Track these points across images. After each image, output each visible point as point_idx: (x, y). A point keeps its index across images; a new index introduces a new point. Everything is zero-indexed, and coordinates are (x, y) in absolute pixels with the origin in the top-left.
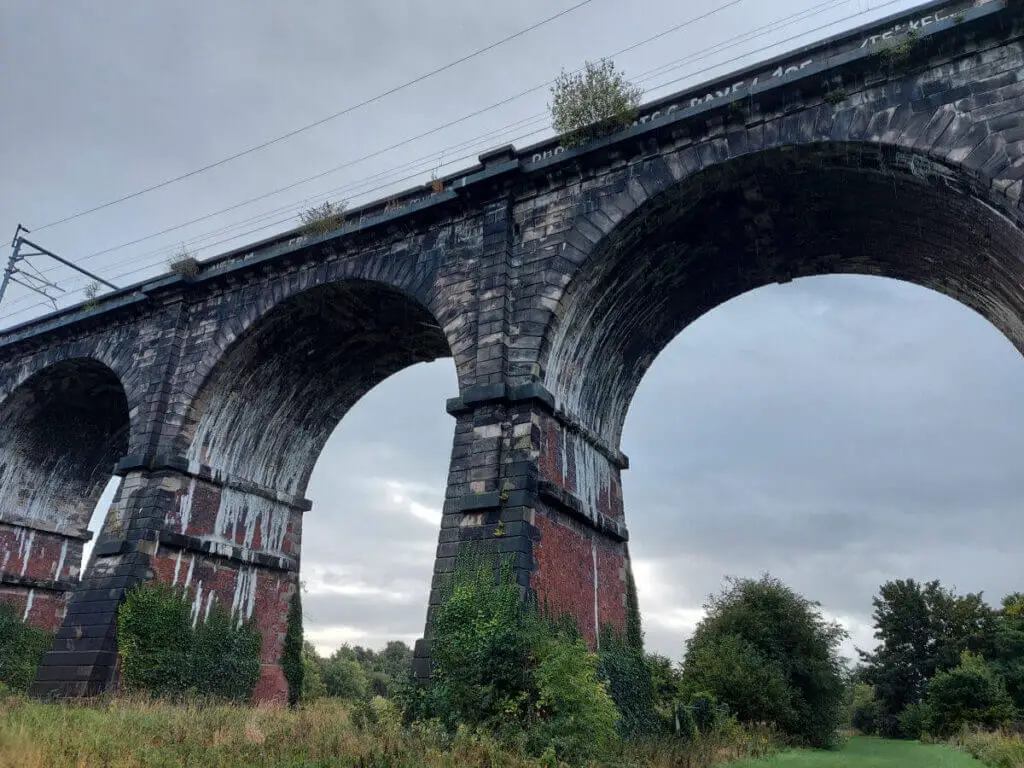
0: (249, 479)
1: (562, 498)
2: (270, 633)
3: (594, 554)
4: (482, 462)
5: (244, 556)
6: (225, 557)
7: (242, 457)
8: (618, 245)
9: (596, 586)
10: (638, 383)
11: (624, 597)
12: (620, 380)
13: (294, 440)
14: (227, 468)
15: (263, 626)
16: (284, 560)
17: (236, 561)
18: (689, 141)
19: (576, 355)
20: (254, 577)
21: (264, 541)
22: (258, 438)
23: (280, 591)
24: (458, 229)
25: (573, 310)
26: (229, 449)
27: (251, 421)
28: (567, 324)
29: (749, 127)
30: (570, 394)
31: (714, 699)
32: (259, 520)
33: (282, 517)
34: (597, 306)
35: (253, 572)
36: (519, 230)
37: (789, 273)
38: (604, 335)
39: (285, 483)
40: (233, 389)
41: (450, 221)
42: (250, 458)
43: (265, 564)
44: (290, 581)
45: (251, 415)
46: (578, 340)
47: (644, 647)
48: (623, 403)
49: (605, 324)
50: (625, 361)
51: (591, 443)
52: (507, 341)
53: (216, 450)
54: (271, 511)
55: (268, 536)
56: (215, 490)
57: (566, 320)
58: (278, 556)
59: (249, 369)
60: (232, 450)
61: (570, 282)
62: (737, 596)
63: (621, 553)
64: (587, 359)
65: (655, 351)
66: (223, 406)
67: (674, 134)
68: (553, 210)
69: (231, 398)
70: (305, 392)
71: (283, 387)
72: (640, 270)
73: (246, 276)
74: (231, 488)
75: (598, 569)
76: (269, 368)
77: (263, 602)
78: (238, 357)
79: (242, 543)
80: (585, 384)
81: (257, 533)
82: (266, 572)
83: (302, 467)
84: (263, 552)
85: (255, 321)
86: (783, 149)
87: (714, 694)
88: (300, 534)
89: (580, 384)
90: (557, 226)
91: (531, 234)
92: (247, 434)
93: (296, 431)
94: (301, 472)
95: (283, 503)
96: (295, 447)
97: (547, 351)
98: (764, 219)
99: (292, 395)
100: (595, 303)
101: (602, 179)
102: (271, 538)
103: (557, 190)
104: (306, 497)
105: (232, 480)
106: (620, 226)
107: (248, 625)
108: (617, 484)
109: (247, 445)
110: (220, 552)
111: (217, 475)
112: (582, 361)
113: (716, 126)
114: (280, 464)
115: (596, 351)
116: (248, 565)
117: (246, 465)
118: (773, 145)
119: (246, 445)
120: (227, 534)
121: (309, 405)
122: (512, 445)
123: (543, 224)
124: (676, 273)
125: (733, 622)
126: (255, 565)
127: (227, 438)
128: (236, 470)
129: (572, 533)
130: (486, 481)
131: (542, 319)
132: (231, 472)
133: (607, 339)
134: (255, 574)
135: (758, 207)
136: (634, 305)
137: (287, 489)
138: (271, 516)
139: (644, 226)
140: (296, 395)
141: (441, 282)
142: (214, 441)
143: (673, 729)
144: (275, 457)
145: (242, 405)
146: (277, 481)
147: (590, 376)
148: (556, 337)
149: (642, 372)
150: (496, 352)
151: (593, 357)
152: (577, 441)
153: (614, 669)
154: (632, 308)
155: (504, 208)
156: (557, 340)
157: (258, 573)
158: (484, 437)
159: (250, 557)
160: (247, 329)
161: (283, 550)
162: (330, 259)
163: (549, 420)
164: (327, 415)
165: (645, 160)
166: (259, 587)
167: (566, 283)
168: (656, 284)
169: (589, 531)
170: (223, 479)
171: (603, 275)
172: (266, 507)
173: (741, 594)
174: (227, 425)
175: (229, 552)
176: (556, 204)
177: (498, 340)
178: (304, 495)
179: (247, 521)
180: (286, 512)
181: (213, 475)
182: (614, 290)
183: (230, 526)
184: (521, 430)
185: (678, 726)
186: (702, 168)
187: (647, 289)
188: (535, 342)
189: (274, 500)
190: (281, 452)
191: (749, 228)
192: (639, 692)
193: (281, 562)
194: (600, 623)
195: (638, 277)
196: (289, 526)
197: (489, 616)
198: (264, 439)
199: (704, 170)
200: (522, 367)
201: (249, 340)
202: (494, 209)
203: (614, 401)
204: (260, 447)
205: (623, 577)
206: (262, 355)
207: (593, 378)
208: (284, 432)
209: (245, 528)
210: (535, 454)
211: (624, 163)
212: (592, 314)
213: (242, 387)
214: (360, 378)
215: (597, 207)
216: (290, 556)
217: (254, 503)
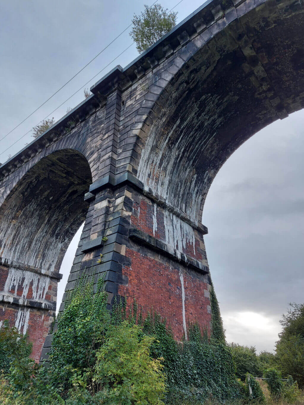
0: (26, 263)
1: (148, 240)
2: (38, 343)
3: (182, 279)
4: (97, 222)
5: (21, 302)
6: (9, 303)
7: (21, 253)
8: (174, 95)
9: (184, 299)
10: (209, 187)
11: (209, 308)
12: (196, 184)
13: (51, 244)
14: (13, 257)
15: (34, 340)
16: (45, 304)
17: (15, 305)
18: (205, 26)
19: (160, 164)
20: (28, 314)
21: (34, 294)
22: (30, 243)
23: (44, 321)
24: (98, 113)
25: (153, 136)
26: (14, 249)
27: (26, 234)
28: (151, 144)
29: (236, 6)
30: (159, 187)
31: (279, 372)
32: (31, 284)
33: (46, 283)
34: (170, 135)
35: (27, 310)
36: (124, 103)
37: (285, 111)
38: (179, 155)
39: (47, 266)
40: (13, 218)
41: (94, 111)
42: (26, 253)
43: (34, 306)
44: (50, 315)
45: (25, 232)
46: (161, 156)
47: (226, 339)
48: (201, 197)
49: (179, 148)
50: (198, 173)
51: (178, 216)
52: (115, 157)
53: (6, 249)
54: (39, 280)
55: (37, 292)
56: (5, 269)
57: (150, 141)
58: (42, 302)
59: (21, 208)
60: (15, 249)
61: (147, 118)
62: (298, 314)
63: (206, 281)
64: (170, 168)
65: (217, 168)
66: (8, 227)
67: (195, 25)
68: (140, 87)
69: (12, 223)
70: (53, 219)
71: (41, 217)
72: (193, 114)
73: (16, 163)
74: (14, 268)
75: (186, 288)
76: (31, 207)
77: (33, 326)
78: (13, 201)
79: (21, 296)
80: (170, 182)
81: (30, 290)
82: (35, 311)
83: (57, 258)
84: (34, 300)
85: (18, 183)
86: (257, 9)
87: (279, 369)
88: (56, 291)
89: (167, 182)
90: (140, 94)
91: (129, 103)
92: (24, 241)
93: (52, 240)
94: (56, 260)
95: (45, 275)
96: (51, 247)
97: (137, 158)
98: (259, 70)
99: (46, 221)
100: (168, 134)
101: (162, 64)
102: (39, 293)
103: (141, 78)
104: (60, 272)
105: (14, 264)
106: (172, 82)
107: (23, 340)
108: (201, 242)
109: (25, 246)
110: (6, 300)
111: (5, 261)
112: (165, 169)
113: (218, 12)
114: (44, 256)
115: (175, 163)
116: (23, 307)
117: (24, 257)
118: (251, 8)
119: (23, 247)
120: (12, 291)
121: (56, 227)
122: (114, 210)
123: (135, 96)
124: (216, 116)
125: (296, 328)
126: (28, 307)
127: (12, 243)
128: (18, 259)
129: (160, 264)
130: (98, 232)
131: (133, 140)
132: (15, 260)
133: (181, 158)
134: (29, 312)
135: (254, 61)
136: (195, 137)
137: (49, 269)
138: (39, 282)
139: (187, 83)
140: (49, 221)
141: (89, 140)
142: (5, 245)
143: (248, 394)
144: (41, 253)
145: (19, 227)
146: (43, 265)
147: (174, 179)
148: (143, 151)
149: (210, 180)
150: (108, 162)
151: (174, 168)
152: (166, 213)
153: (198, 352)
154: (194, 139)
155: (116, 94)
156: (145, 153)
157: (30, 311)
158: (99, 208)
159: (24, 303)
160: (15, 187)
161: (46, 299)
162: (47, 145)
163: (141, 197)
164: (67, 231)
165: (183, 46)
166: (31, 319)
167: (144, 119)
168: (206, 124)
169: (177, 265)
170: (9, 263)
171: (168, 116)
172: (36, 277)
173: (300, 313)
174: (12, 236)
175: (11, 300)
176: (140, 85)
177: (109, 156)
178: (59, 271)
179: (24, 284)
180: (48, 280)
181: (3, 261)
182: (179, 126)
183: (14, 287)
184: (119, 201)
185: (251, 392)
186: (212, 37)
187: (201, 127)
188: (129, 154)
189: (40, 274)
190: (44, 250)
191: (253, 79)
192: (222, 369)
193: (43, 305)
194: (188, 323)
195: (193, 118)
196: (50, 288)
197: (86, 315)
198: (34, 243)
199: (214, 37)
200: (122, 168)
201: (17, 193)
202: (111, 96)
203: (194, 195)
204: (32, 247)
205: (207, 294)
206: (26, 201)
207: (176, 179)
208: (45, 240)
209: (23, 288)
210: (127, 214)
211: (172, 51)
212: (167, 141)
213: (18, 217)
214: (81, 211)
215: (159, 78)
216: (51, 302)
217: (29, 276)
